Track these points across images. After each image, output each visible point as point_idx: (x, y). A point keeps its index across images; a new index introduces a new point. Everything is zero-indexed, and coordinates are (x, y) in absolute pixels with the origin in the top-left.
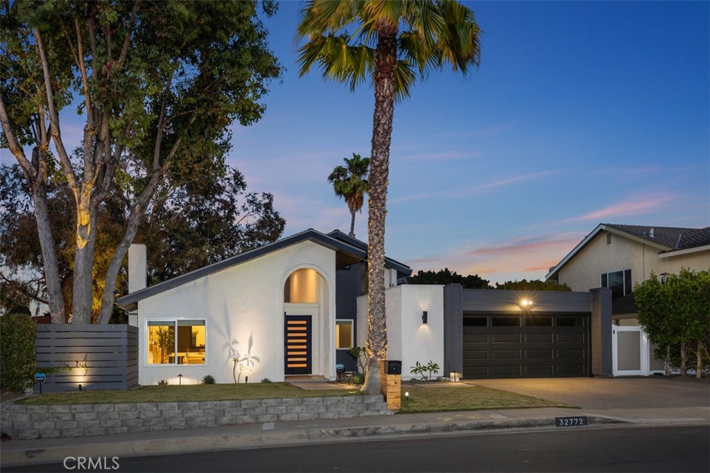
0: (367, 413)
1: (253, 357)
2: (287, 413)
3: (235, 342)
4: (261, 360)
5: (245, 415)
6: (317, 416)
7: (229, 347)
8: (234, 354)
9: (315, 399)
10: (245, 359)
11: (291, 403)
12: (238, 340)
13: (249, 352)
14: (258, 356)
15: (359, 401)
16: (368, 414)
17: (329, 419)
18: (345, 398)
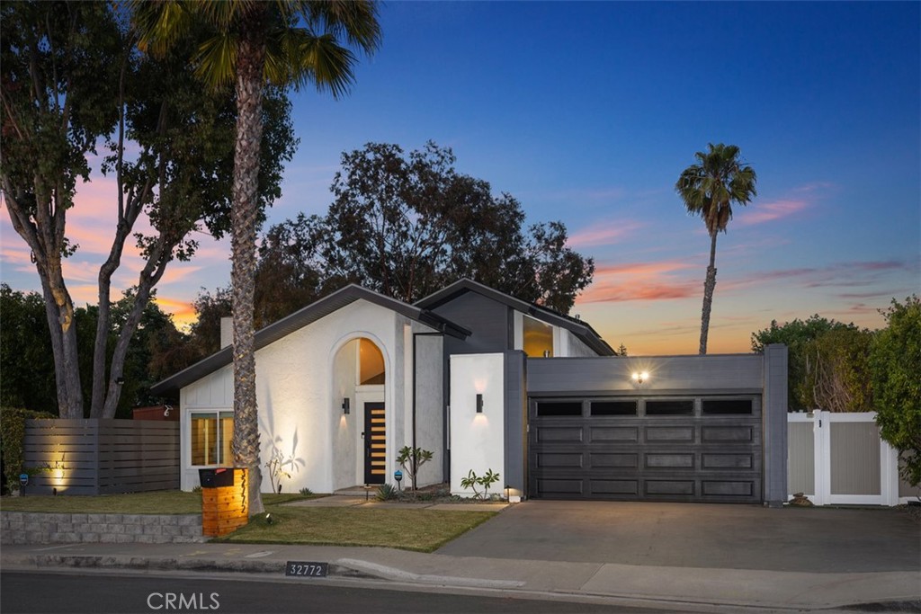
0: (180, 539)
1: (299, 460)
2: (107, 533)
3: (279, 439)
4: (307, 463)
5: (73, 532)
6: (132, 538)
7: (271, 447)
8: (277, 456)
9: (134, 517)
10: (289, 461)
11: (112, 521)
12: (282, 437)
13: (294, 452)
14: (305, 458)
15: (174, 522)
16: (181, 541)
17: (142, 543)
18: (162, 517)
